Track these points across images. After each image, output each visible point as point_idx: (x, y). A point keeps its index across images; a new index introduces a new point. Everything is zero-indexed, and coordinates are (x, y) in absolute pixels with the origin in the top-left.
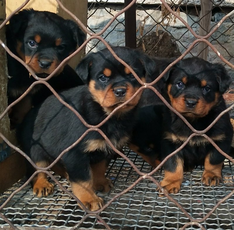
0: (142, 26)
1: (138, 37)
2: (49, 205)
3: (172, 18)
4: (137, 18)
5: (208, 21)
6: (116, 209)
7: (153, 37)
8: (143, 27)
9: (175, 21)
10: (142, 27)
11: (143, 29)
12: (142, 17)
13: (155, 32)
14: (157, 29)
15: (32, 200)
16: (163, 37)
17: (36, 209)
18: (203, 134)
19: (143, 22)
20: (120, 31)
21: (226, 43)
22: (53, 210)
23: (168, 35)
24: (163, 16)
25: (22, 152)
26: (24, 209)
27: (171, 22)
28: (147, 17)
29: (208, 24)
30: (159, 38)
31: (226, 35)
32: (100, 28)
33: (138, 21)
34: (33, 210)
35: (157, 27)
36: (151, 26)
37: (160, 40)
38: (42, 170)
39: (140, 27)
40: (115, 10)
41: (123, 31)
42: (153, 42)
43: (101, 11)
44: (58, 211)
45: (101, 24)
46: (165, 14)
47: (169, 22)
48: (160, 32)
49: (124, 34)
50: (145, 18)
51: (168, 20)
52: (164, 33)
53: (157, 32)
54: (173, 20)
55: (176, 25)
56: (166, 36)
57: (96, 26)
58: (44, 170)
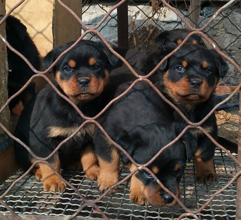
0: (133, 21)
1: (129, 31)
2: (48, 194)
3: (162, 13)
4: (129, 13)
5: (197, 16)
6: (112, 198)
7: (143, 32)
8: (134, 22)
9: (165, 16)
10: (133, 22)
11: (134, 24)
12: (132, 12)
13: (146, 26)
14: (147, 24)
15: (31, 188)
16: (153, 32)
17: (36, 197)
18: (198, 126)
19: (134, 18)
20: (112, 26)
21: (215, 37)
22: (52, 198)
23: (158, 29)
24: (154, 11)
25: (22, 143)
26: (25, 197)
27: (161, 17)
28: (138, 12)
29: (197, 18)
30: (149, 33)
31: (215, 29)
32: (93, 23)
33: (129, 16)
34: (33, 198)
35: (148, 22)
36: (142, 22)
37: (150, 34)
38: (41, 160)
39: (131, 22)
40: (107, 7)
41: (115, 26)
42: (143, 36)
43: (94, 7)
44: (56, 199)
45: (94, 20)
46: (155, 9)
47: (159, 16)
48: (151, 27)
49: (116, 29)
50: (136, 13)
51: (157, 15)
52: (154, 28)
53: (147, 27)
54: (163, 15)
55: (166, 20)
56: (156, 30)
57: (89, 22)
58: (44, 160)
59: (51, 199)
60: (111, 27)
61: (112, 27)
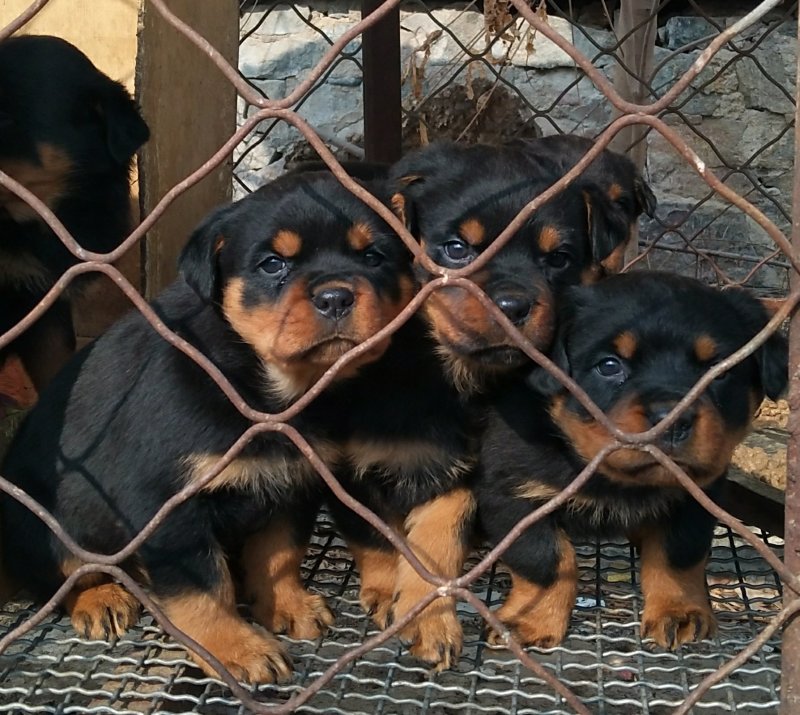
0: (419, 66)
1: (404, 103)
2: (119, 680)
3: (522, 36)
4: (404, 37)
5: (646, 46)
6: (346, 696)
7: (454, 103)
8: (423, 70)
9: (530, 47)
10: (417, 69)
11: (423, 77)
12: (416, 35)
13: (463, 85)
14: (469, 75)
15: (62, 660)
16: (491, 103)
17: (77, 693)
18: (646, 443)
19: (422, 54)
20: (342, 85)
21: (707, 121)
22: (133, 697)
23: (506, 96)
24: (491, 30)
25: (31, 503)
26: (38, 692)
27: (518, 52)
28: (436, 36)
29: (645, 57)
30: (474, 107)
31: (707, 92)
32: (277, 73)
33: (404, 48)
34: (68, 697)
35: (469, 70)
36: (449, 67)
37: (479, 113)
38: (98, 562)
39: (411, 69)
40: (326, 14)
41: (355, 85)
42: (455, 120)
43: (281, 15)
44: (150, 699)
45: (278, 61)
46: (497, 25)
47: (509, 49)
48: (481, 86)
49: (359, 94)
50: (428, 37)
51: (504, 42)
52: (492, 90)
53: (469, 87)
54: (525, 43)
55: (533, 60)
56: (500, 99)
57: (262, 70)
58: (107, 564)
59: (132, 699)
60: (339, 87)
61: (344, 88)
